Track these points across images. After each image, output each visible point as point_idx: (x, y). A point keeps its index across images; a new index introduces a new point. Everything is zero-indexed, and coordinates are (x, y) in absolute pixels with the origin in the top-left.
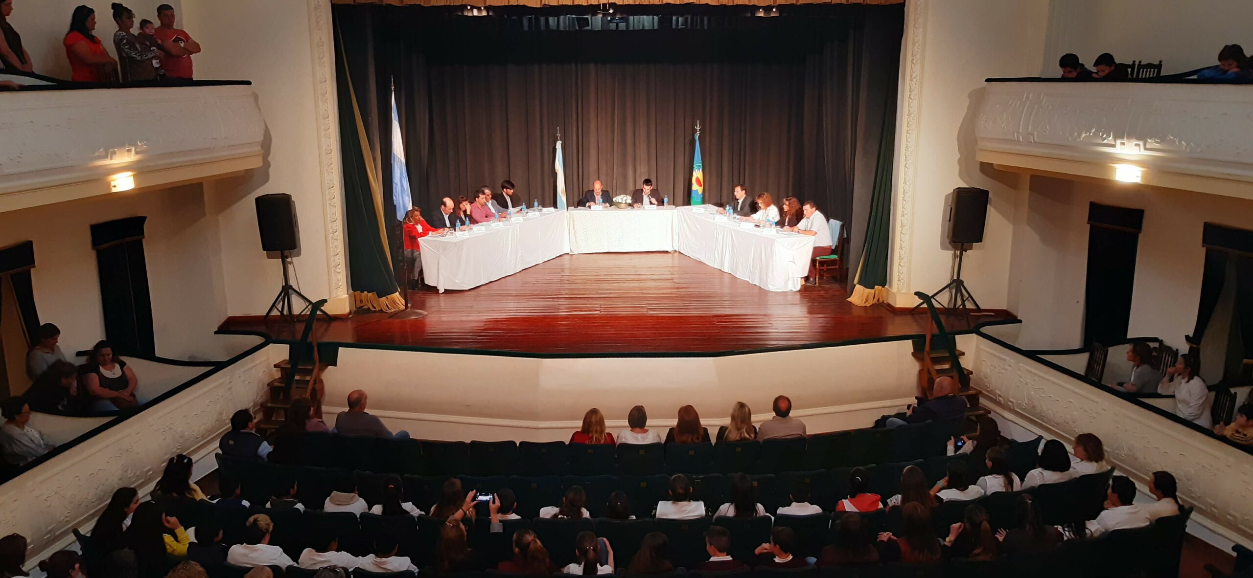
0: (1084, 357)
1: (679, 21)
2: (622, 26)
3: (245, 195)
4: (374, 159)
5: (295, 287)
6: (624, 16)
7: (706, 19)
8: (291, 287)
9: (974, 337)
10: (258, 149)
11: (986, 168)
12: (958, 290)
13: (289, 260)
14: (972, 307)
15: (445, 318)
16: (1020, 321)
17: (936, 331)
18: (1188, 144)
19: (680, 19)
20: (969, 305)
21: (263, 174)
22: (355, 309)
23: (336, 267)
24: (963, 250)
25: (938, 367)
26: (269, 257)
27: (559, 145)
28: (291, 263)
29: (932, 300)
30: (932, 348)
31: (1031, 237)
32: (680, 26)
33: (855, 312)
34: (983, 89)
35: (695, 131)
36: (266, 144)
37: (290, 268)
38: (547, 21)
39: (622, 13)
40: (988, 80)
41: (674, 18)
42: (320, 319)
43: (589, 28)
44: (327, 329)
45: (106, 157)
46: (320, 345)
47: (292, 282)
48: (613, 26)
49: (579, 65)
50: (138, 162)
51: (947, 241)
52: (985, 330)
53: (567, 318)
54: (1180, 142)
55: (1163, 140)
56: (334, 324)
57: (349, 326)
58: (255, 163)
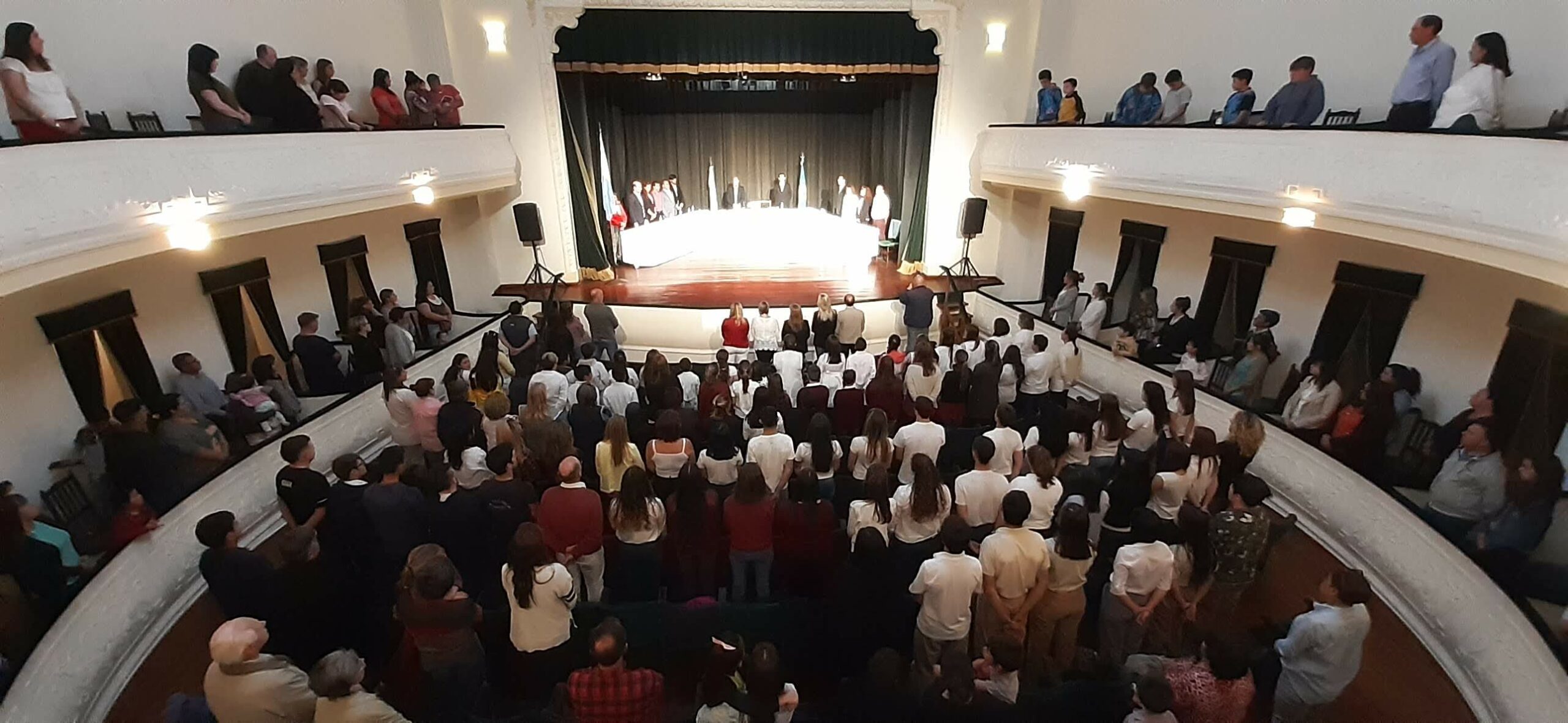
0: (1043, 305)
1: (790, 85)
2: (752, 88)
3: (505, 205)
4: (590, 179)
5: (543, 265)
6: (754, 80)
7: (807, 83)
8: (540, 265)
9: (975, 293)
10: (513, 172)
11: (987, 185)
12: (966, 263)
13: (537, 247)
14: (975, 275)
15: (640, 284)
16: (1003, 284)
17: (952, 290)
18: (1116, 168)
19: (791, 83)
20: (973, 274)
21: (516, 190)
22: (581, 279)
23: (568, 251)
24: (970, 238)
25: (952, 313)
26: (525, 245)
27: (711, 168)
28: (539, 249)
29: (950, 271)
30: (950, 301)
31: (1012, 228)
32: (791, 88)
33: (902, 278)
34: (986, 133)
35: (800, 159)
36: (518, 170)
37: (538, 252)
38: (702, 84)
39: (753, 78)
40: (991, 126)
41: (787, 82)
42: (560, 285)
43: (730, 89)
44: (565, 292)
45: (410, 178)
46: (561, 303)
47: (541, 262)
48: (746, 88)
49: (724, 115)
50: (434, 181)
51: (960, 232)
52: (981, 289)
53: (718, 283)
54: (1111, 167)
55: (1100, 165)
56: (570, 289)
57: (579, 290)
58: (513, 183)
